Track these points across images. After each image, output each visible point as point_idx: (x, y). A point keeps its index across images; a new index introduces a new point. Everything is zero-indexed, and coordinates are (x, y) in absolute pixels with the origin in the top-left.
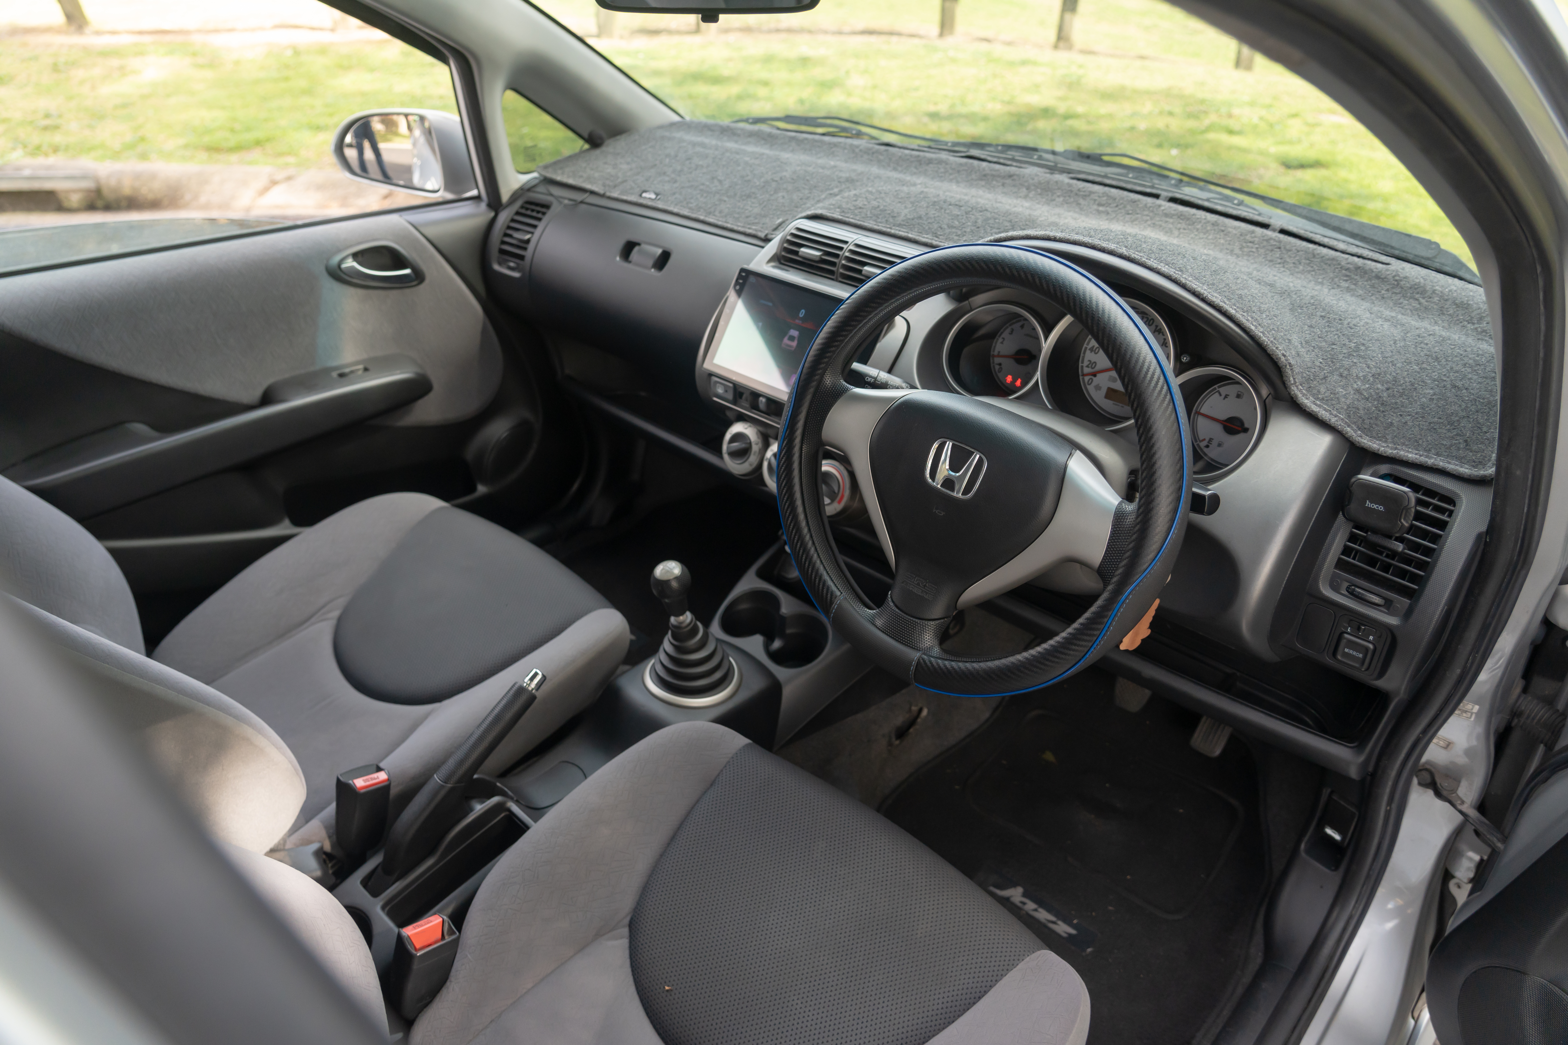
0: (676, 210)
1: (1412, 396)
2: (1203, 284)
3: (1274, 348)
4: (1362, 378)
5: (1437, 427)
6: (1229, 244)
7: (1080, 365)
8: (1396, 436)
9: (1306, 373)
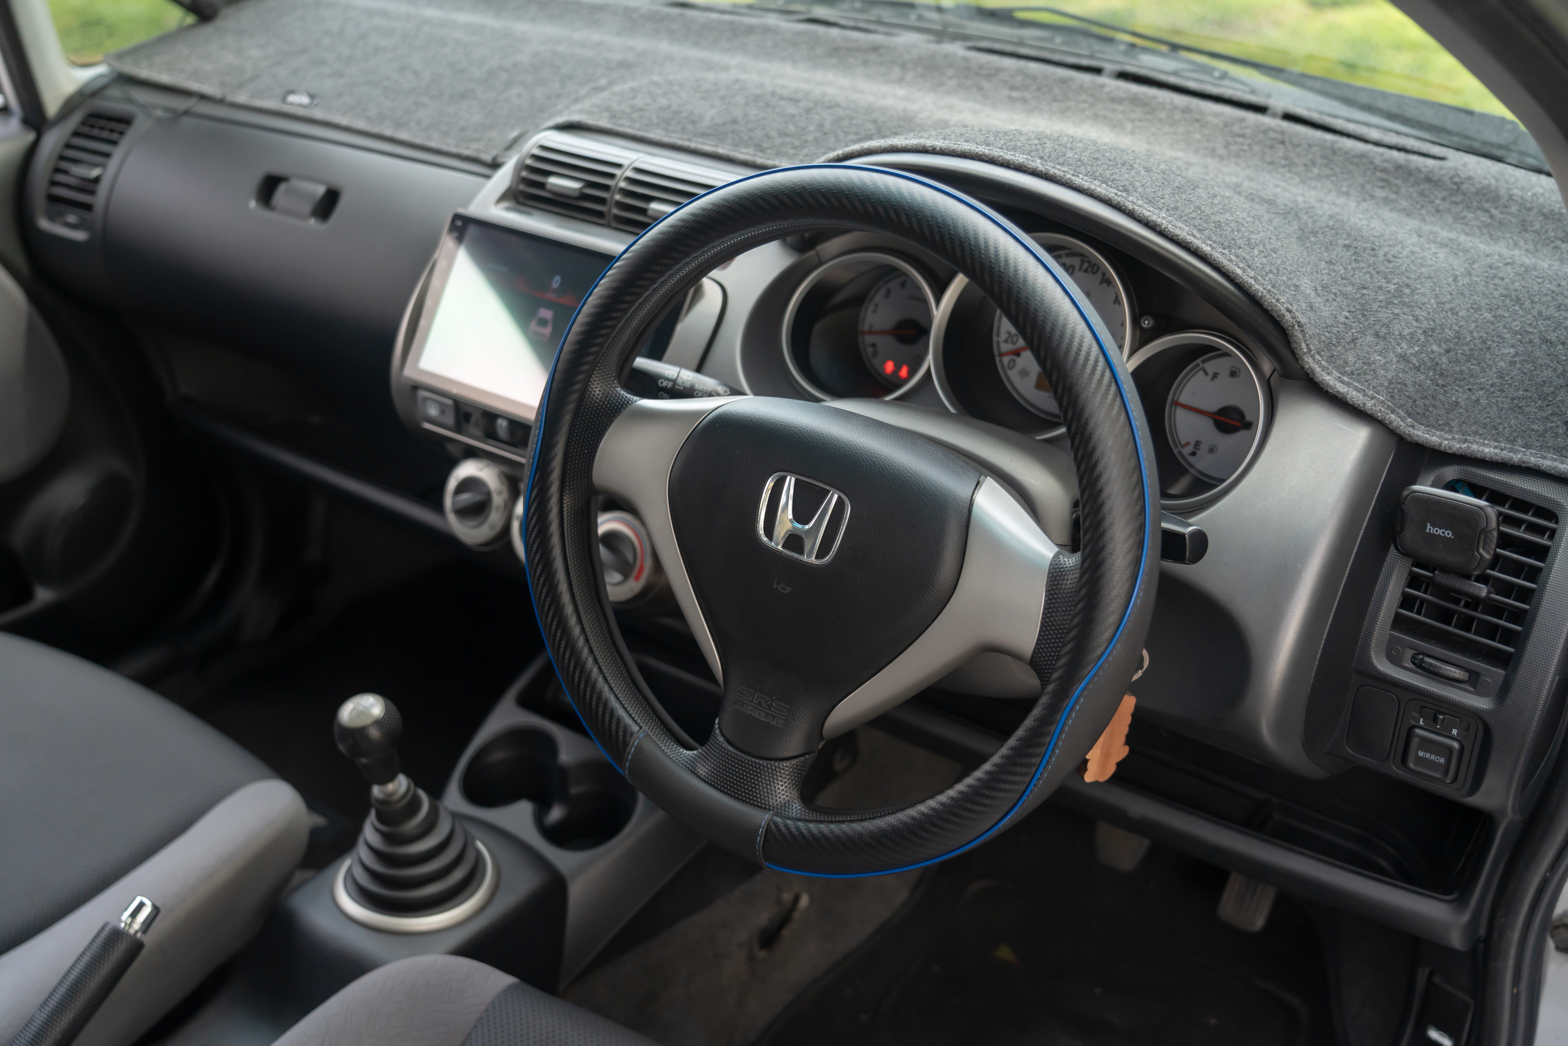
0: (344, 121)
1: (1484, 360)
2: (1161, 209)
3: (1274, 301)
4: (1408, 337)
5: (1523, 403)
6: (1208, 141)
7: (995, 339)
8: (1464, 422)
9: (1324, 335)
